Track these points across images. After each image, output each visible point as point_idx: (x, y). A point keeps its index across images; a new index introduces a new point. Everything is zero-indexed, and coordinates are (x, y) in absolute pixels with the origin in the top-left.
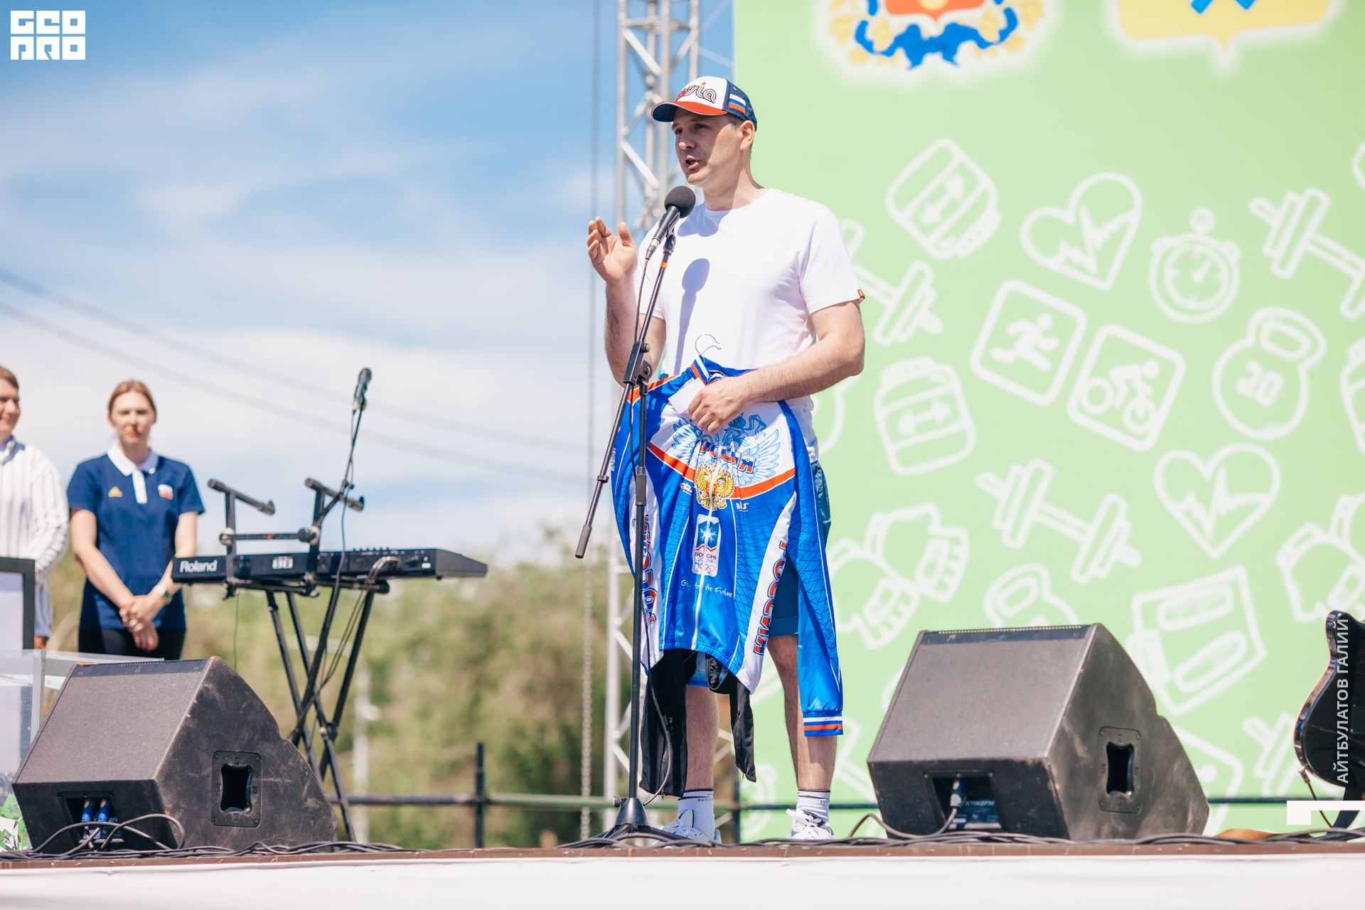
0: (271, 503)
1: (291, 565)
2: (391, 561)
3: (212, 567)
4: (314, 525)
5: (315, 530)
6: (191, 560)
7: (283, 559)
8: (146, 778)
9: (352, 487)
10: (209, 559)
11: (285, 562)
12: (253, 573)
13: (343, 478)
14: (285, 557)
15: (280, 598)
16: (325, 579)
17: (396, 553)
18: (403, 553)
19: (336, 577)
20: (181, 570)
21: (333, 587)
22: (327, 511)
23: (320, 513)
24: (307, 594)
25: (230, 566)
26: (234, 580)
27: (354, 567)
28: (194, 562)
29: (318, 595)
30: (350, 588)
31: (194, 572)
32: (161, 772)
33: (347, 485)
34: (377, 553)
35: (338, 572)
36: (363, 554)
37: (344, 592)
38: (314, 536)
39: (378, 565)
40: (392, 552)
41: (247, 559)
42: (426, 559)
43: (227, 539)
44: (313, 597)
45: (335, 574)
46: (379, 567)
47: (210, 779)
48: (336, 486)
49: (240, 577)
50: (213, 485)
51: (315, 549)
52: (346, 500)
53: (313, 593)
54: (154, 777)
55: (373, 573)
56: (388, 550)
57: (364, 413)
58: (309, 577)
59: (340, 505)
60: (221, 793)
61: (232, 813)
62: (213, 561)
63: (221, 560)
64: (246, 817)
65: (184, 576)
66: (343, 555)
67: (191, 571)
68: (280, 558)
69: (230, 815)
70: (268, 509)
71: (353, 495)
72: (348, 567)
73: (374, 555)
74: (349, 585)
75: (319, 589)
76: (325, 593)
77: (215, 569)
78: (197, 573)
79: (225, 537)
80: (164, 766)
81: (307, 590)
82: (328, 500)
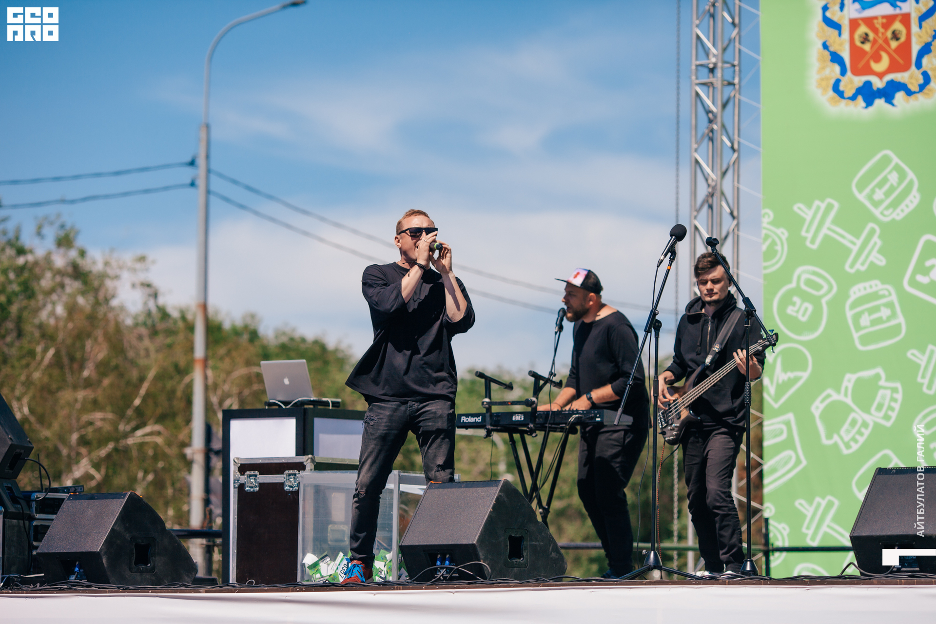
0: (511, 383)
1: (522, 419)
2: (578, 416)
3: (479, 419)
4: (533, 397)
5: (534, 399)
6: (467, 415)
7: (518, 416)
8: (470, 543)
9: (555, 375)
10: (477, 415)
11: (519, 417)
12: (501, 423)
13: (550, 370)
14: (520, 415)
15: (517, 436)
16: (542, 428)
17: (581, 412)
18: (585, 412)
19: (547, 425)
20: (462, 421)
21: (545, 431)
22: (541, 388)
23: (537, 390)
24: (531, 434)
25: (488, 419)
26: (489, 427)
27: (557, 420)
28: (469, 417)
29: (536, 436)
30: (555, 431)
31: (469, 422)
32: (478, 540)
33: (551, 374)
34: (571, 412)
35: (548, 423)
36: (563, 413)
37: (551, 434)
38: (533, 402)
39: (572, 419)
40: (579, 412)
41: (498, 415)
42: (598, 416)
43: (486, 405)
44: (533, 437)
45: (547, 424)
46: (572, 420)
47: (503, 543)
48: (546, 375)
49: (493, 426)
50: (478, 375)
51: (535, 410)
52: (552, 382)
53: (534, 435)
54: (475, 542)
55: (569, 423)
56: (577, 410)
57: (562, 333)
58: (531, 425)
59: (548, 385)
60: (508, 550)
61: (514, 561)
62: (479, 417)
63: (483, 415)
64: (521, 563)
65: (464, 425)
66: (550, 413)
67: (467, 422)
68: (516, 415)
69: (513, 562)
70: (509, 387)
71: (556, 379)
72: (554, 420)
73: (568, 413)
74: (555, 430)
75: (538, 432)
76: (540, 435)
77: (480, 421)
78: (470, 422)
79: (485, 403)
80: (480, 536)
81: (531, 432)
82: (542, 382)
